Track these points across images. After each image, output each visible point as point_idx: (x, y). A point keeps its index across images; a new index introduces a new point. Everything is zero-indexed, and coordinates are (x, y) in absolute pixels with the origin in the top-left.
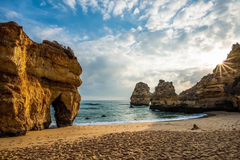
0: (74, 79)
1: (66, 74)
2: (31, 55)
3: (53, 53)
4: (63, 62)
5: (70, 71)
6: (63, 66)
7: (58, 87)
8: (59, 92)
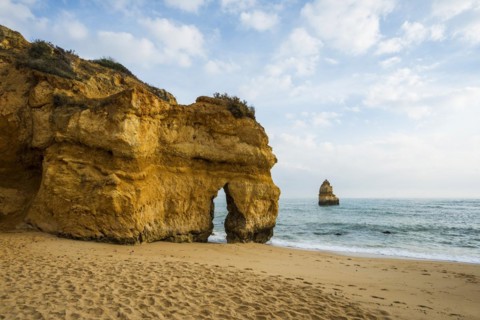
0: (251, 155)
1: (233, 146)
2: (169, 126)
3: (206, 115)
4: (224, 127)
5: (242, 141)
6: (226, 134)
7: (223, 172)
8: (224, 181)
